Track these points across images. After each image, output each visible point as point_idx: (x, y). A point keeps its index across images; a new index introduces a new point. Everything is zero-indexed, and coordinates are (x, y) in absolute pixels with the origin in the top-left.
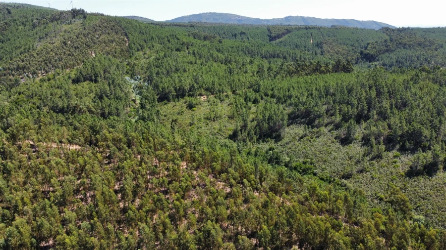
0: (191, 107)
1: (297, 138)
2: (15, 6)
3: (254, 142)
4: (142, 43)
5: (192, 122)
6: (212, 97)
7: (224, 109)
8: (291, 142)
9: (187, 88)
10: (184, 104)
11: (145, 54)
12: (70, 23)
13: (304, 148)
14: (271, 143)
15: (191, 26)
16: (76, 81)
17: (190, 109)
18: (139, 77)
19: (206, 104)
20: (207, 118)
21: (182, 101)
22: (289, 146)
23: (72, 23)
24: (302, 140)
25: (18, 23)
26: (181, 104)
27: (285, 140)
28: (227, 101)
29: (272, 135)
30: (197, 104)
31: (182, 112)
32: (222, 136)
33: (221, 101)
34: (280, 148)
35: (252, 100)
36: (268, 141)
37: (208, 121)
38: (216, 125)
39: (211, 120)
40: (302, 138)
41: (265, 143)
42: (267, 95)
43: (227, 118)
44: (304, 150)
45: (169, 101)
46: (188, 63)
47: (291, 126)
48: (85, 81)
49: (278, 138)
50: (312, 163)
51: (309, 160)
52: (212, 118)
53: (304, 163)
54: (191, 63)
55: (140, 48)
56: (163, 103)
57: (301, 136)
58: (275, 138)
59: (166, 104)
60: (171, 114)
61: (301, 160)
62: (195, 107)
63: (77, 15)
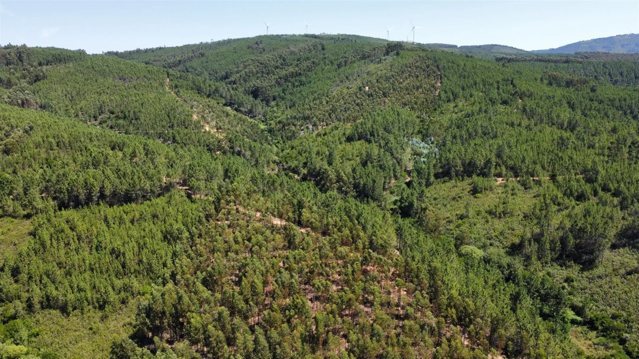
0: (475, 191)
1: (622, 271)
2: (339, 39)
3: (546, 263)
4: (458, 90)
5: (465, 215)
6: (513, 181)
7: (524, 202)
8: (607, 276)
9: (480, 162)
10: (468, 186)
11: (456, 106)
12: (380, 62)
13: (626, 292)
14: (574, 271)
15: (567, 62)
16: (350, 139)
17: (472, 194)
18: (433, 139)
19: (500, 190)
20: (490, 213)
21: (468, 180)
22: (600, 282)
23: (382, 61)
24: (629, 277)
25: (327, 62)
26: (465, 185)
27: (599, 270)
28: (535, 190)
29: (580, 258)
30: (486, 189)
31: (459, 197)
32: (501, 243)
33: (526, 189)
34: (585, 283)
35: (576, 194)
36: (570, 266)
37: (489, 218)
38: (499, 225)
39: (496, 216)
40: (629, 273)
41: (564, 268)
42: (605, 189)
43: (521, 217)
44: (624, 296)
45: (451, 179)
46: (507, 124)
47: (621, 250)
48: (359, 139)
49: (588, 265)
50: (626, 321)
51: (625, 314)
52: (497, 213)
53: (614, 317)
54: (512, 125)
55: (451, 97)
56: (442, 180)
57: (629, 269)
58: (583, 264)
59: (445, 182)
60: (444, 198)
61: (611, 311)
62: (481, 192)
63: (391, 51)
